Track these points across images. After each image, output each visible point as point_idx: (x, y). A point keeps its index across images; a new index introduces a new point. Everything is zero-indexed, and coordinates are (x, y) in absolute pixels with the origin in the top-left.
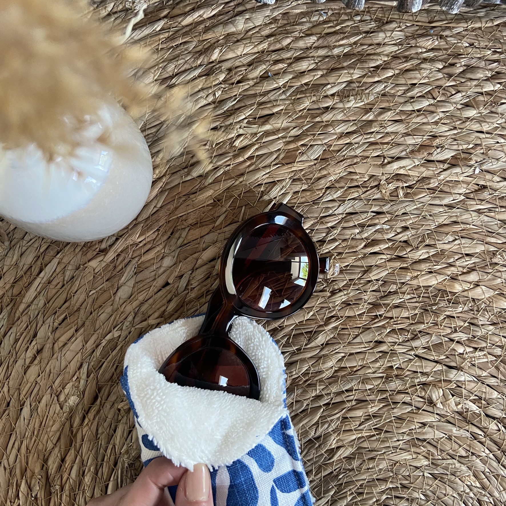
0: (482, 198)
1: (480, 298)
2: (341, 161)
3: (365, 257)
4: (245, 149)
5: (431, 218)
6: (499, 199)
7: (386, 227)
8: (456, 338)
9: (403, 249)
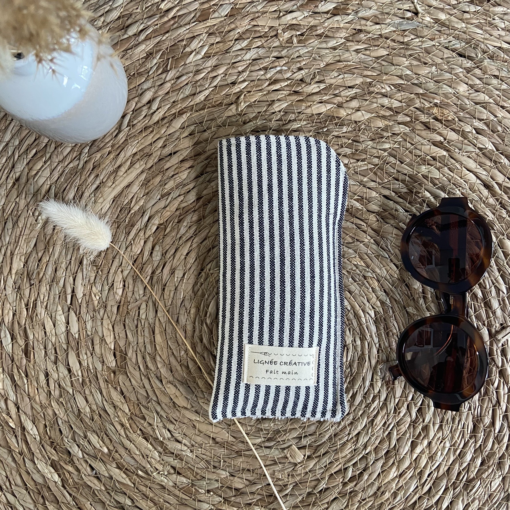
0: (358, 39)
1: (360, 120)
2: (246, 16)
3: (269, 92)
4: (168, 10)
5: (320, 58)
6: (372, 39)
7: (285, 68)
8: (343, 153)
9: (299, 85)
